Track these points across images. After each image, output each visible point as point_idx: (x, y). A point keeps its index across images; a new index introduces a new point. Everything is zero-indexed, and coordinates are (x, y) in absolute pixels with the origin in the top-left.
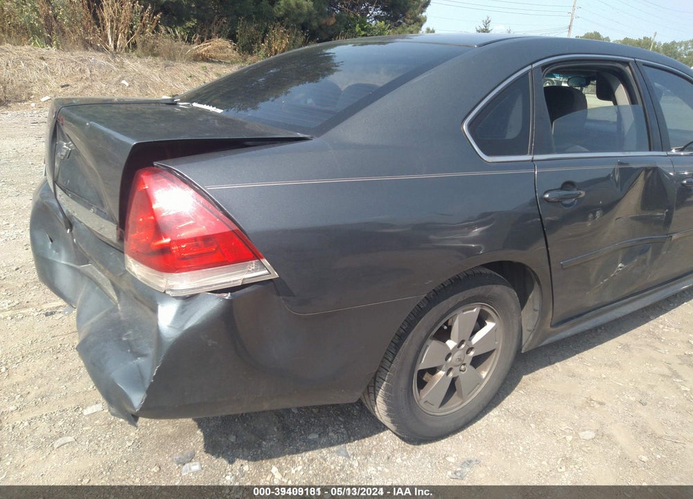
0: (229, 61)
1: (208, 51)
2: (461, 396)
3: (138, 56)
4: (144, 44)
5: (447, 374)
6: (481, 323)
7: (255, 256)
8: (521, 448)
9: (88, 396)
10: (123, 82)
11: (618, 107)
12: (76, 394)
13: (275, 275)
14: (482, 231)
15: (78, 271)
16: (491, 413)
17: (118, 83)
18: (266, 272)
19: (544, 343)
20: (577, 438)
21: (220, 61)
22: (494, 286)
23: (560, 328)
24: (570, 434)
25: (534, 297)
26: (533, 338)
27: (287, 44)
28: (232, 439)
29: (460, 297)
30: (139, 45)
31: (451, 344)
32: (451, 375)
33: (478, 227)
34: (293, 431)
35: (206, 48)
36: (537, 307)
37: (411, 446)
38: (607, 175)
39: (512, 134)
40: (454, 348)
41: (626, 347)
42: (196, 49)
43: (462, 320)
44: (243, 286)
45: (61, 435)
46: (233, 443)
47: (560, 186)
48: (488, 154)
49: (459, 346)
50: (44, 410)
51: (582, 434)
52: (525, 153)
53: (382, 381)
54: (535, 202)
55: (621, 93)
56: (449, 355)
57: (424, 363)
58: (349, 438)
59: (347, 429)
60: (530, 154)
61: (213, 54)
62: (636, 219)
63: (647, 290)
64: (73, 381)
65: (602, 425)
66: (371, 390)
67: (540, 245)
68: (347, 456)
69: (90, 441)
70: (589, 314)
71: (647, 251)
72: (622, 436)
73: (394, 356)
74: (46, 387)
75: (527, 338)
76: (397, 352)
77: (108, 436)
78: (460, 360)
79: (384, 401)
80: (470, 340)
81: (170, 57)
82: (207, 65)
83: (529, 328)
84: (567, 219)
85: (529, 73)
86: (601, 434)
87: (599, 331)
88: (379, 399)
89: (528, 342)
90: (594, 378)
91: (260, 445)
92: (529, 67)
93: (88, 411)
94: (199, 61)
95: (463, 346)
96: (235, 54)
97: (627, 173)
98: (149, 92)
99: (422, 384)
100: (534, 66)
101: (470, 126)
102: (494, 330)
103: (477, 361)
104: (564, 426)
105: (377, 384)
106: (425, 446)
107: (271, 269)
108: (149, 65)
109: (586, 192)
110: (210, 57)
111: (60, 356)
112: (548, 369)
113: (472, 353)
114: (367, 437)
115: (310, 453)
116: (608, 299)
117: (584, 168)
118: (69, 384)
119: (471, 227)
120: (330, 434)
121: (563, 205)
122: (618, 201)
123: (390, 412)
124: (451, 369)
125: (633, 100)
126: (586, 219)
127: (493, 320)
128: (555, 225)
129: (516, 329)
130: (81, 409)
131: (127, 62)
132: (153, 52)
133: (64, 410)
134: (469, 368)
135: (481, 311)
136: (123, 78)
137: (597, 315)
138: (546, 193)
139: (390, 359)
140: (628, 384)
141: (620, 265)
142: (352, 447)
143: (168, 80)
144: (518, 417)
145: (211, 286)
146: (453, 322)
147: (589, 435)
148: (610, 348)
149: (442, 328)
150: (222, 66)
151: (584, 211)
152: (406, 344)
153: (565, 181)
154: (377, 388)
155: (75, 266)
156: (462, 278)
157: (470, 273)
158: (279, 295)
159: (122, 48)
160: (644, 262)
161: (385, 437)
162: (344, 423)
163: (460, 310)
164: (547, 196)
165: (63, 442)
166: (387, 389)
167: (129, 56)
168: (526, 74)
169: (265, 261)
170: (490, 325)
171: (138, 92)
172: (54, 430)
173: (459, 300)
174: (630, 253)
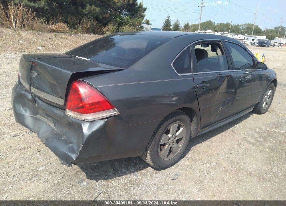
0: (65, 32)
1: (56, 28)
2: (173, 153)
3: (26, 30)
4: (28, 25)
5: (169, 146)
6: (179, 129)
7: (113, 107)
8: (193, 169)
9: (39, 164)
10: (21, 41)
11: (218, 56)
12: (34, 164)
13: (119, 113)
14: (178, 98)
15: (35, 117)
16: (182, 159)
17: (18, 42)
18: (116, 112)
19: (198, 135)
20: (210, 165)
21: (61, 32)
22: (183, 116)
23: (203, 129)
24: (208, 164)
25: (195, 119)
26: (195, 132)
27: (89, 25)
28: (96, 174)
29: (172, 119)
30: (26, 26)
31: (170, 135)
32: (170, 146)
33: (175, 97)
34: (117, 170)
35: (55, 27)
36: (196, 122)
37: (158, 171)
38: (216, 78)
39: (186, 66)
40: (171, 137)
41: (224, 136)
42: (51, 27)
43: (173, 127)
44: (109, 117)
45: (33, 178)
46: (97, 175)
47: (201, 82)
48: (179, 73)
49: (172, 136)
50: (23, 170)
51: (212, 164)
52: (190, 73)
53: (149, 148)
54: (194, 88)
55: (219, 51)
56: (169, 139)
57: (162, 142)
58: (137, 170)
59: (136, 168)
60: (192, 73)
61: (59, 29)
62: (225, 92)
63: (230, 116)
64: (31, 159)
65: (218, 161)
66: (145, 152)
67: (196, 102)
68: (137, 176)
69: (44, 179)
70: (212, 125)
71: (230, 102)
72: (225, 164)
73: (153, 139)
74: (22, 162)
75: (193, 133)
76: (154, 138)
77: (50, 177)
78: (173, 141)
79: (150, 155)
80: (176, 134)
81: (40, 30)
82: (56, 33)
83: (193, 130)
84: (204, 93)
85: (190, 47)
86: (218, 163)
87: (216, 131)
88: (148, 155)
89: (194, 134)
90: (215, 146)
91: (106, 175)
92: (190, 45)
93: (40, 169)
94: (53, 32)
95: (173, 136)
96: (68, 29)
97: (222, 78)
98: (32, 45)
99: (161, 150)
100: (191, 44)
101: (173, 64)
102: (183, 130)
103: (178, 141)
104: (206, 162)
105: (147, 150)
106: (162, 171)
107: (118, 112)
108: (31, 34)
109: (209, 84)
110: (57, 30)
111: (24, 151)
112: (200, 144)
113: (176, 139)
114: (143, 170)
115: (124, 176)
116: (218, 119)
117: (208, 77)
118: (30, 160)
119: (173, 97)
120: (130, 170)
121: (203, 89)
122: (219, 87)
123: (152, 159)
124: (170, 144)
125: (223, 54)
126: (209, 93)
127: (182, 127)
128: (200, 95)
129: (190, 130)
130: (38, 169)
131: (21, 33)
132: (32, 28)
133: (31, 169)
134: (175, 144)
135: (179, 124)
136: (20, 40)
137: (215, 125)
138: (197, 85)
139: (152, 141)
140: (226, 147)
141: (221, 108)
142: (138, 173)
143: (40, 40)
144: (191, 160)
145: (99, 117)
146: (170, 128)
147: (214, 164)
148: (219, 137)
149: (167, 130)
150: (63, 34)
151: (209, 90)
152: (156, 135)
153: (203, 81)
154: (147, 151)
155: (33, 116)
156: (173, 113)
157: (175, 112)
158: (119, 120)
159: (18, 27)
160: (229, 106)
161: (149, 169)
162: (134, 166)
163: (172, 124)
164: (198, 86)
165: (34, 180)
166: (151, 151)
167: (22, 30)
168: (189, 47)
169: (116, 109)
170: (181, 129)
171: (27, 45)
172: (30, 176)
173: (172, 120)
174: (224, 104)
